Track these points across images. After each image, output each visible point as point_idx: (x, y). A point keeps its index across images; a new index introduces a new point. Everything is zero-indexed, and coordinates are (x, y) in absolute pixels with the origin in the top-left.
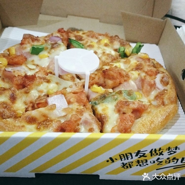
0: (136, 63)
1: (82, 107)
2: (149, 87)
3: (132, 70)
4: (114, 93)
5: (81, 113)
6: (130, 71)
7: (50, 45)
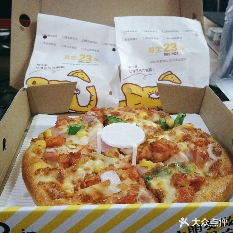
0: (182, 134)
1: (136, 183)
2: (202, 159)
3: (180, 141)
4: (167, 167)
5: (137, 188)
6: (177, 143)
7: (87, 123)
